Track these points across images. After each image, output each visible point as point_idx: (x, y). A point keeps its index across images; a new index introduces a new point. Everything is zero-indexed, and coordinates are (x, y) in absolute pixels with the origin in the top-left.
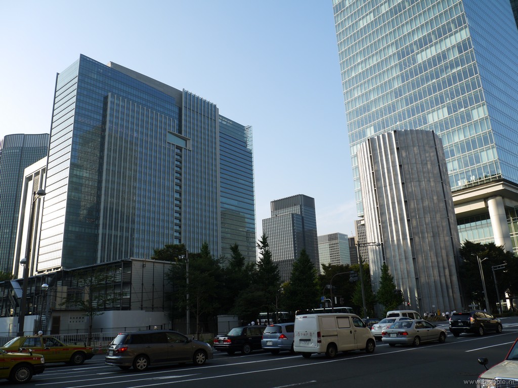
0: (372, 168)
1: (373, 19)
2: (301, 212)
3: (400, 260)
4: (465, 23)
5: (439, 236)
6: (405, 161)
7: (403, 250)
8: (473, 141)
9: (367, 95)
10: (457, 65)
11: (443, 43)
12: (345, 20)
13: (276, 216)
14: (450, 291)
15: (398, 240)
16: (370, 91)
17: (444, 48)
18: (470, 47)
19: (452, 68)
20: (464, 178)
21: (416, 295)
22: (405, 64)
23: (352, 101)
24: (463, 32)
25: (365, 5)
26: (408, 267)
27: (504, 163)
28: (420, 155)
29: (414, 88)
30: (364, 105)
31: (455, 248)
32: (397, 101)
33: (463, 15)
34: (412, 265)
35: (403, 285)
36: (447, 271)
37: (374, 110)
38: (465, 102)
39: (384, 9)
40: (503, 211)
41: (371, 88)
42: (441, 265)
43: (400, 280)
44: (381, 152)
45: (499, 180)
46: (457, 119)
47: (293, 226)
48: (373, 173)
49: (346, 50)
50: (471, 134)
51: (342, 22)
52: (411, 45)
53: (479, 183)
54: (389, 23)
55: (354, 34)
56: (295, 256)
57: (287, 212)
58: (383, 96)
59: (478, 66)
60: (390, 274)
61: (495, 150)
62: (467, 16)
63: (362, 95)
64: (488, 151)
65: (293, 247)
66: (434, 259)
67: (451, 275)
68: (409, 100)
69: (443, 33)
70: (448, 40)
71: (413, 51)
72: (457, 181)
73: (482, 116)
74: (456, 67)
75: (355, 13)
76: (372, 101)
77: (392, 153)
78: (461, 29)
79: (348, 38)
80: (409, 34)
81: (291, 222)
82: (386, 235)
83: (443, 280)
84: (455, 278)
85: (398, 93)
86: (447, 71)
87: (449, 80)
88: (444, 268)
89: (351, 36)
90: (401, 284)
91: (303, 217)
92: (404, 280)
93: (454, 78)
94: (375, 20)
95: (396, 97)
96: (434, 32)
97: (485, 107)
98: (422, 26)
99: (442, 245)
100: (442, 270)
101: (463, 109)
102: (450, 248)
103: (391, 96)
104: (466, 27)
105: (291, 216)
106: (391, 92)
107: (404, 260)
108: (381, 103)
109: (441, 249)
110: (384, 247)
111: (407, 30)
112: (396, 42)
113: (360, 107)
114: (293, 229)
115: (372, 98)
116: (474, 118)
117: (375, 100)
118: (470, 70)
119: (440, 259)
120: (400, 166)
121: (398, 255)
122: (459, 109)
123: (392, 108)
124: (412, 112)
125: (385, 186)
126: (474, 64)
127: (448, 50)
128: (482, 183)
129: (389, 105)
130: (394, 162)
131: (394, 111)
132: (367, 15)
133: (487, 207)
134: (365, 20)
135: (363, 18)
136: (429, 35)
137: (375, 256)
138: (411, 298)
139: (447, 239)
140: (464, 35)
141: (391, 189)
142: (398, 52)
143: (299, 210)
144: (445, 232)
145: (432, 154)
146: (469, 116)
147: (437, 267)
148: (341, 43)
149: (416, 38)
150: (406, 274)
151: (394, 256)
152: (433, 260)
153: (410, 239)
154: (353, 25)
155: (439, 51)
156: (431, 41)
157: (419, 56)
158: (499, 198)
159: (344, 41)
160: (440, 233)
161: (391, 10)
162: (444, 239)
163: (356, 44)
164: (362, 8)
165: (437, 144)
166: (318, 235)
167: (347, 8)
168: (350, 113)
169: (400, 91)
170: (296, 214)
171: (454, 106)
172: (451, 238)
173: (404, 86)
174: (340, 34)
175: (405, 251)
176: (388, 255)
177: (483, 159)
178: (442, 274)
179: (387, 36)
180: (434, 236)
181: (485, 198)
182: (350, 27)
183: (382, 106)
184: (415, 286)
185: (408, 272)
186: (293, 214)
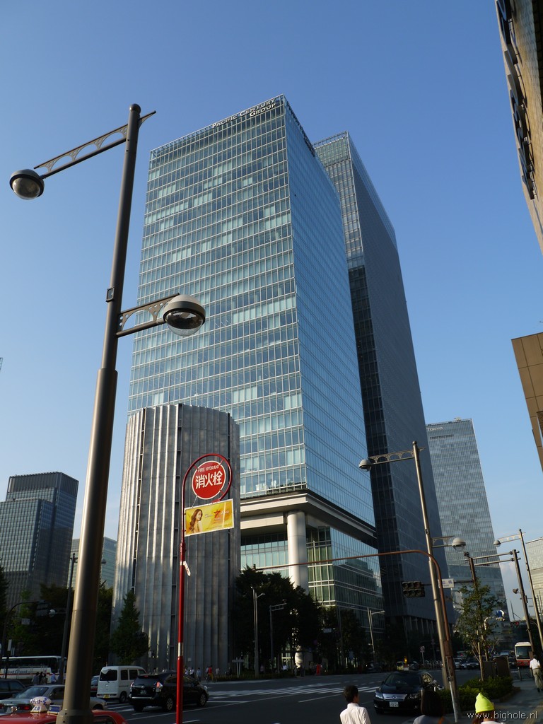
0: (142, 449)
1: (189, 256)
2: (54, 499)
3: (155, 587)
4: (293, 291)
5: (213, 558)
6: (186, 447)
7: (161, 573)
8: (281, 436)
9: (164, 349)
10: (277, 339)
11: (265, 308)
12: (155, 247)
13: (14, 500)
14: (216, 637)
15: (158, 557)
16: (168, 346)
17: (265, 314)
18: (295, 321)
19: (271, 340)
20: (263, 482)
21: (168, 642)
22: (218, 322)
23: (143, 353)
24: (290, 300)
25: (184, 237)
26: (164, 599)
27: (312, 470)
28: (207, 442)
29: (222, 354)
30: (157, 363)
31: (231, 577)
32: (200, 367)
33: (292, 281)
34: (170, 597)
35: (152, 625)
36: (216, 608)
37: (169, 371)
38: (279, 384)
39: (206, 248)
40: (303, 531)
41: (171, 342)
42: (209, 599)
43: (150, 618)
44: (157, 430)
45: (302, 490)
46: (267, 404)
47: (37, 519)
48: (141, 456)
49: (148, 286)
50: (280, 427)
51: (151, 249)
52: (229, 300)
53: (280, 491)
54: (208, 266)
55: (163, 268)
56: (31, 567)
57: (34, 496)
58: (183, 356)
59: (300, 345)
60: (135, 608)
61: (303, 451)
62: (296, 284)
63: (158, 349)
64: (296, 452)
65: (30, 552)
66: (201, 590)
67: (219, 615)
68: (215, 369)
69: (267, 295)
70: (271, 306)
71: (229, 308)
72: (254, 485)
73: (295, 407)
74: (276, 341)
75: (170, 242)
76: (168, 360)
77: (171, 434)
78: (288, 297)
79: (154, 271)
80: (229, 286)
81: (35, 512)
82: (142, 548)
83: (208, 621)
84: (224, 619)
85: (203, 356)
86: (265, 343)
87: (265, 354)
88: (212, 604)
89: (158, 270)
90: (150, 623)
91: (55, 508)
92: (155, 617)
93: (271, 352)
94: (193, 258)
95: (200, 361)
96: (257, 292)
97: (300, 396)
98: (246, 281)
99: (215, 571)
100: (209, 606)
101: (275, 394)
102: (225, 576)
103: (193, 358)
104: (293, 296)
105: (37, 503)
106: (195, 353)
107: (161, 587)
108: (180, 364)
109: (212, 576)
110: (137, 565)
111: (227, 281)
112: (212, 291)
113: (152, 364)
114: (37, 525)
115: (170, 356)
116: (286, 407)
117: (173, 359)
118: (291, 348)
119: (209, 591)
120: (179, 453)
121: (153, 580)
122: (272, 392)
123: (192, 374)
124: (216, 384)
125: (154, 478)
126: (296, 342)
127: (270, 317)
128: (283, 491)
129: (189, 370)
130: (171, 446)
131: (194, 378)
132: (183, 249)
133: (286, 524)
134: (180, 254)
135: (178, 251)
136: (252, 293)
137: (123, 579)
138: (159, 646)
139: (223, 562)
140: (289, 304)
141: (161, 483)
142: (212, 305)
143: (52, 496)
144: (222, 552)
145: (222, 444)
146: (281, 404)
147: (203, 602)
148: (144, 275)
149: (236, 294)
150: (159, 610)
151: (148, 581)
152: (199, 591)
153: (174, 557)
154: (164, 256)
155: (260, 316)
156: (252, 301)
157: (236, 316)
158: (301, 514)
159: (149, 273)
160: (216, 552)
161: (213, 251)
162: (220, 562)
163: (162, 281)
164: (179, 238)
165: (231, 431)
166: (73, 538)
167: (161, 233)
168: (137, 369)
169: (206, 354)
170: (46, 502)
171: (266, 387)
172: (229, 561)
173: (211, 349)
174: (145, 262)
175: (163, 574)
176: (140, 579)
177: (289, 462)
178: (208, 612)
179: (202, 281)
180: (206, 557)
181: (285, 512)
182: (159, 257)
183: (180, 368)
184: (169, 628)
185: (163, 606)
186: (40, 501)
